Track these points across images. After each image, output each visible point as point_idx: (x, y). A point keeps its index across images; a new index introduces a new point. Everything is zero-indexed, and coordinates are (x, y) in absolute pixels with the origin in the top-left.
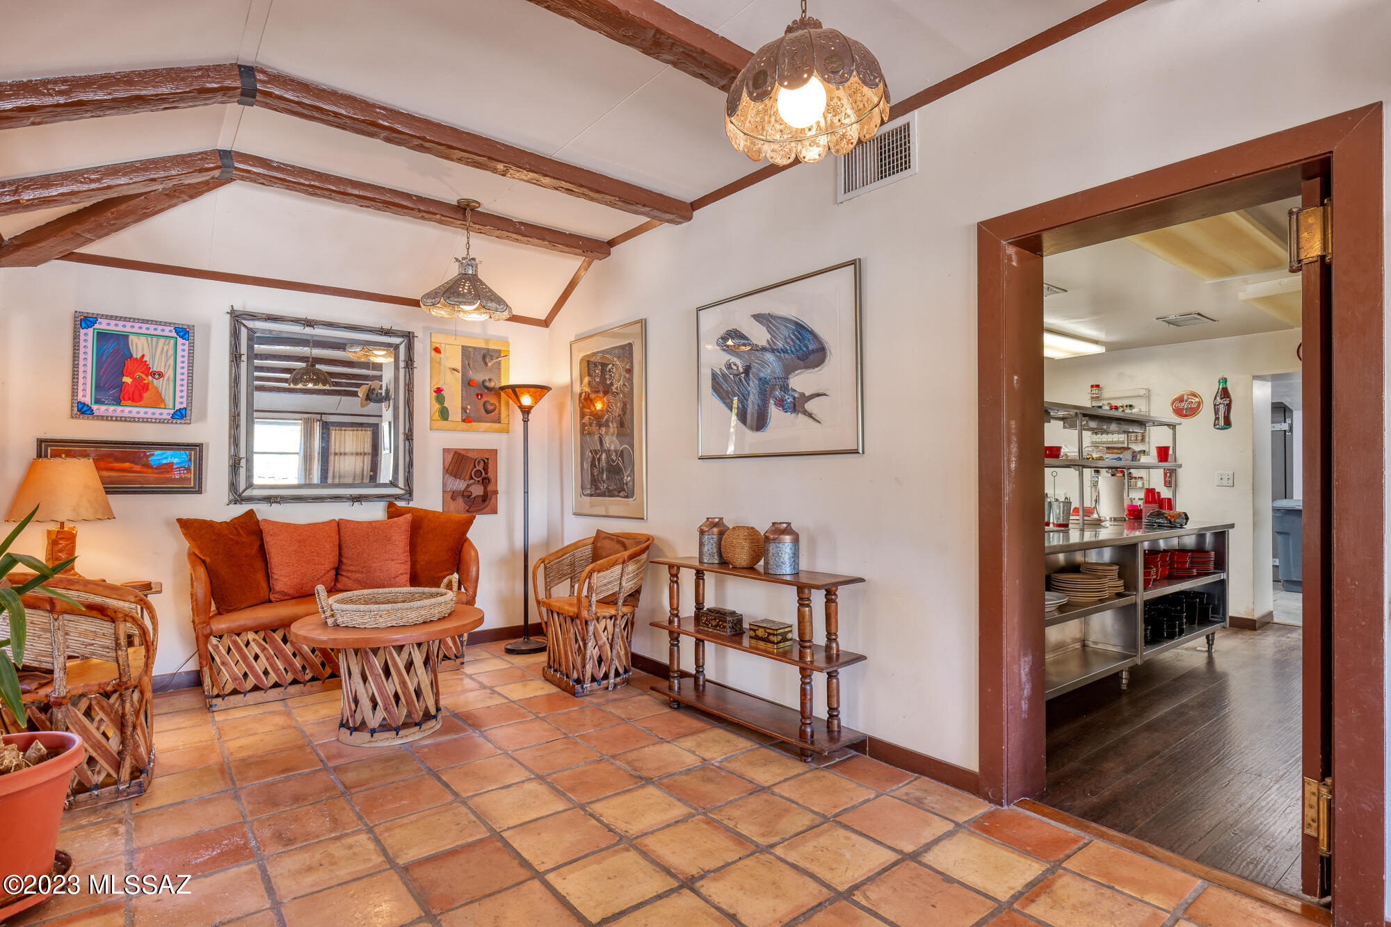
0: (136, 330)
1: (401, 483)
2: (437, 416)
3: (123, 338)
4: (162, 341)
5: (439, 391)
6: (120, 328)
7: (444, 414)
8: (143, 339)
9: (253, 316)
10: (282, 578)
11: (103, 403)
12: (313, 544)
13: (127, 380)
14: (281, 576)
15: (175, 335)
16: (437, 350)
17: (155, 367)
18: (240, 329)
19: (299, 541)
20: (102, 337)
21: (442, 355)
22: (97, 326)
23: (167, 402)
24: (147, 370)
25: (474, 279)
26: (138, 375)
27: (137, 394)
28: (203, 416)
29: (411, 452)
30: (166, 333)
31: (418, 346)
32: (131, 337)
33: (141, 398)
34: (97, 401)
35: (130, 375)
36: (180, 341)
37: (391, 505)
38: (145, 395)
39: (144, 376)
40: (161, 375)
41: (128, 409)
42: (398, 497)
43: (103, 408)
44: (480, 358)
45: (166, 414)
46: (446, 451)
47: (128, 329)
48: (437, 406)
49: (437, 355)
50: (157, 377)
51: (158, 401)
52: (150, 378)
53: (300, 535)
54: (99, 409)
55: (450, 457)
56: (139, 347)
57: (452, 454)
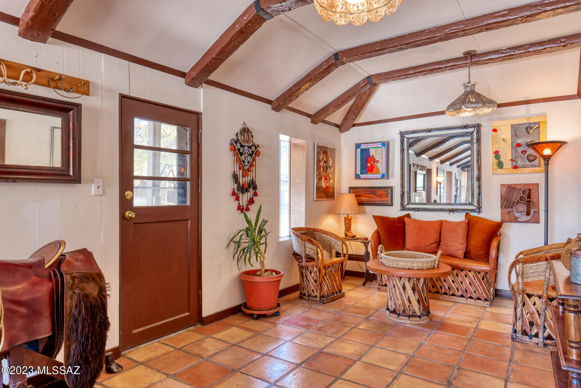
0: (371, 146)
1: (475, 203)
2: (495, 166)
3: (367, 150)
4: (379, 149)
5: (496, 153)
6: (367, 147)
7: (500, 165)
8: (373, 149)
9: (408, 133)
10: (409, 243)
11: (363, 174)
12: (426, 230)
13: (369, 165)
14: (409, 242)
15: (381, 146)
16: (495, 130)
17: (377, 159)
18: (404, 139)
19: (419, 228)
20: (363, 151)
21: (498, 132)
22: (361, 147)
23: (380, 171)
24: (374, 161)
25: (472, 92)
26: (372, 162)
27: (371, 170)
28: (393, 176)
29: (479, 187)
30: (379, 146)
31: (483, 130)
32: (370, 149)
33: (372, 171)
34: (362, 173)
35: (370, 163)
36: (383, 147)
37: (467, 214)
38: (374, 170)
39: (373, 163)
40: (378, 161)
41: (369, 175)
42: (473, 211)
43: (363, 175)
44: (524, 130)
45: (379, 176)
46: (502, 186)
47: (369, 147)
48: (496, 161)
49: (495, 133)
50: (377, 162)
51: (378, 172)
52: (375, 163)
53: (419, 226)
54: (362, 176)
55: (505, 189)
56: (372, 152)
57: (506, 187)
